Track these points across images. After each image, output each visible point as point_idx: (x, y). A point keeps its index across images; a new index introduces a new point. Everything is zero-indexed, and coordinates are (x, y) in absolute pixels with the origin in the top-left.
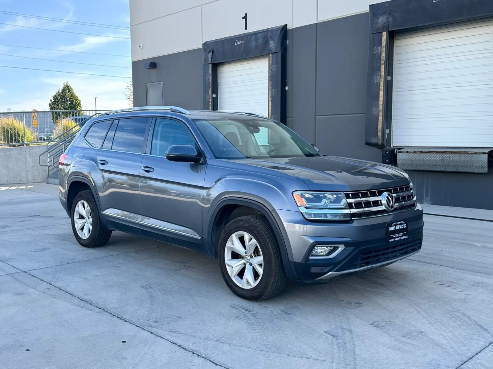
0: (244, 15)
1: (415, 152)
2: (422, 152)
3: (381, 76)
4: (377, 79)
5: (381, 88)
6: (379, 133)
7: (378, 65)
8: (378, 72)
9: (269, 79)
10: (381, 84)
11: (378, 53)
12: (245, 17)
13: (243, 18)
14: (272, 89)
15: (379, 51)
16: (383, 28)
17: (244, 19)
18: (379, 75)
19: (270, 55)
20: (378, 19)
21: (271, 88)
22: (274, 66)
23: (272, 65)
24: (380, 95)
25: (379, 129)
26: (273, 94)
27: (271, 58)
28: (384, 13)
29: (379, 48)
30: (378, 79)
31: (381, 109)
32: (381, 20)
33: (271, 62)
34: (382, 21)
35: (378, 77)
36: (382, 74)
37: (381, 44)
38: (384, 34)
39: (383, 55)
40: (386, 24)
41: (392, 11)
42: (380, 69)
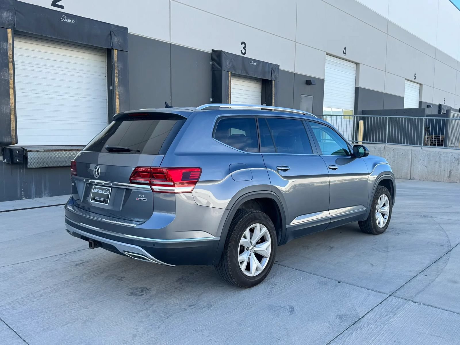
1: (45, 151)
2: (52, 150)
3: (9, 74)
4: (4, 76)
5: (10, 85)
6: (12, 132)
8: (5, 69)
10: (10, 82)
11: (3, 48)
15: (5, 48)
16: (9, 25)
18: (7, 73)
20: (2, 13)
24: (10, 93)
25: (12, 128)
29: (5, 44)
30: (6, 76)
31: (12, 108)
32: (6, 16)
35: (6, 74)
36: (11, 72)
37: (6, 40)
38: (10, 31)
39: (10, 52)
40: (12, 22)
41: (17, 11)
42: (7, 66)
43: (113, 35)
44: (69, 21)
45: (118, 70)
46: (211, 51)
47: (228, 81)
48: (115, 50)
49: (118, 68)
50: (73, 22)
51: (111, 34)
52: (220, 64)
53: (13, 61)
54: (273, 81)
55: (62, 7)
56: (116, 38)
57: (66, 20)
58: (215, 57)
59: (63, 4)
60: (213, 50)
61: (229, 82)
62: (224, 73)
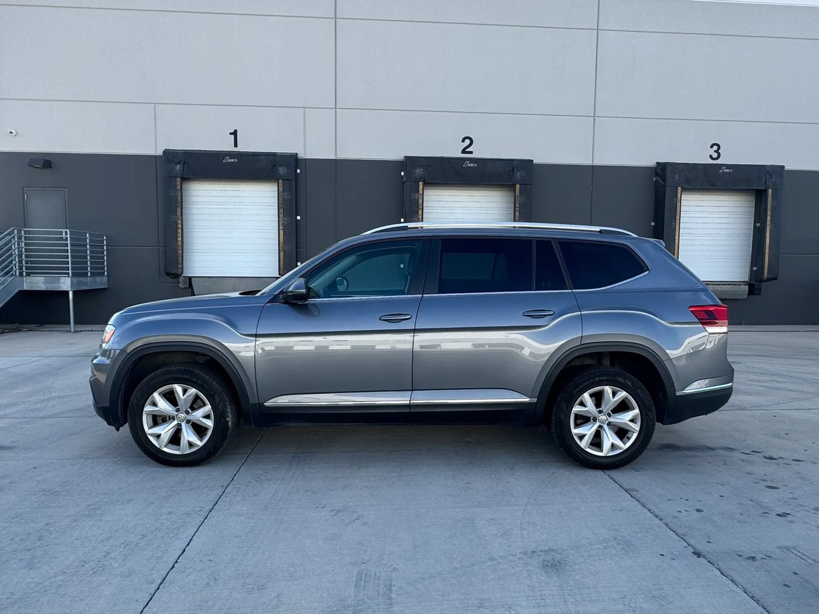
0: (233, 131)
7: (416, 209)
8: (416, 215)
9: (278, 206)
11: (415, 199)
12: (235, 133)
13: (231, 134)
14: (283, 217)
15: (417, 198)
16: (421, 178)
17: (233, 136)
19: (280, 181)
20: (415, 170)
21: (281, 216)
22: (286, 193)
23: (283, 192)
26: (285, 223)
27: (281, 184)
28: (421, 166)
29: (417, 194)
32: (419, 171)
33: (281, 189)
34: (419, 173)
36: (420, 217)
37: (418, 192)
38: (421, 183)
39: (420, 201)
40: (423, 176)
41: (428, 166)
42: (418, 213)
43: (515, 170)
44: (472, 165)
45: (520, 204)
46: (656, 165)
47: (675, 199)
48: (517, 185)
49: (520, 202)
50: (476, 165)
51: (513, 170)
52: (664, 179)
53: (423, 208)
54: (770, 190)
55: (471, 152)
56: (519, 174)
57: (469, 165)
58: (660, 172)
59: (471, 150)
60: (657, 163)
61: (679, 200)
62: (668, 190)
